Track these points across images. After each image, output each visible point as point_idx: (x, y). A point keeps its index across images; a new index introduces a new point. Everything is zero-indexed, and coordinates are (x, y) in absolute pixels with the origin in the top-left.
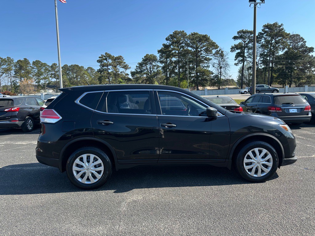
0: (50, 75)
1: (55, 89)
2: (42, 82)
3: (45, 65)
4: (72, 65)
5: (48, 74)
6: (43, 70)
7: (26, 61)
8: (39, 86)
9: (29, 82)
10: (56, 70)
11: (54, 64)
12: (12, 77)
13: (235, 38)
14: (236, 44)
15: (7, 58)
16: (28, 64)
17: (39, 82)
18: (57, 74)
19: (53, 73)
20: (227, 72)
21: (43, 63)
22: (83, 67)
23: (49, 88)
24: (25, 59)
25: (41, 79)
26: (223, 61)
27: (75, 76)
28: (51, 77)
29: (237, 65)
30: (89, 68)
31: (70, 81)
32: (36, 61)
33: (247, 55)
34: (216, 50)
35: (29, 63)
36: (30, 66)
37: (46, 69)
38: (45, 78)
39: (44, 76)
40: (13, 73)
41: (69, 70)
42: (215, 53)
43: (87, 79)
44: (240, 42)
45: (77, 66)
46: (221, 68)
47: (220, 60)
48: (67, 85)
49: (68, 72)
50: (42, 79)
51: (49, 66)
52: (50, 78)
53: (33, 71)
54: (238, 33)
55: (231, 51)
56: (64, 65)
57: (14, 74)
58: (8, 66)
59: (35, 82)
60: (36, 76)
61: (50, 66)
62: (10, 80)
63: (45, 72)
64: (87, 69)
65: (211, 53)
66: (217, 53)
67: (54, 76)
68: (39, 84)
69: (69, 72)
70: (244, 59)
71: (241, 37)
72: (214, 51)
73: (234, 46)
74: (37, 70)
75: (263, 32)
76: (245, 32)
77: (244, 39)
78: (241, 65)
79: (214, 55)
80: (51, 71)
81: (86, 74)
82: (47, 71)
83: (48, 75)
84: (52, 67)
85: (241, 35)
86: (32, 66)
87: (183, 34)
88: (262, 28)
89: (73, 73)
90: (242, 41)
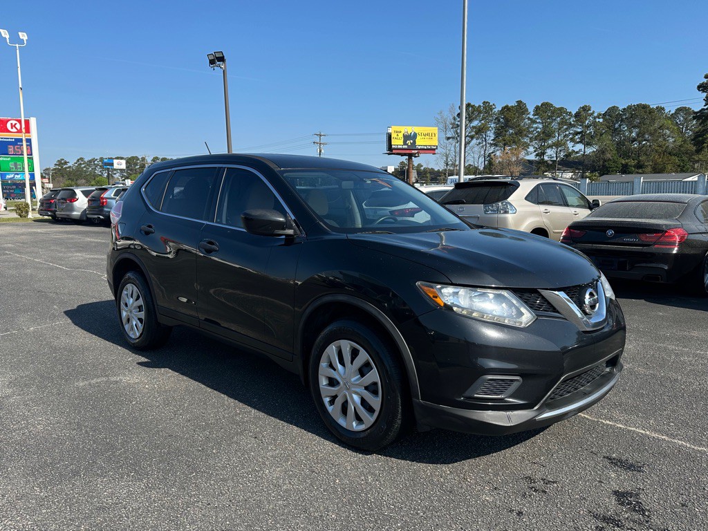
0: (571, 136)
1: (579, 169)
2: (550, 154)
3: (561, 111)
4: (630, 107)
5: (567, 133)
6: (555, 125)
7: (521, 108)
8: (542, 162)
9: (522, 155)
10: (587, 122)
11: (583, 108)
12: (488, 145)
15: (482, 105)
16: (523, 113)
17: (543, 154)
18: (588, 132)
19: (579, 130)
21: (557, 107)
22: (663, 109)
23: (565, 168)
24: (519, 102)
25: (548, 147)
27: (634, 134)
28: (572, 140)
30: (679, 110)
31: (618, 150)
32: (542, 105)
35: (527, 110)
36: (529, 119)
37: (563, 122)
38: (557, 145)
39: (554, 140)
40: (491, 135)
41: (622, 121)
43: (671, 140)
45: (645, 107)
48: (610, 160)
49: (617, 126)
50: (550, 147)
51: (570, 113)
52: (570, 144)
53: (532, 129)
56: (609, 109)
57: (493, 138)
58: (483, 122)
59: (535, 154)
60: (536, 140)
61: (574, 113)
62: (483, 152)
63: (559, 129)
64: (673, 112)
67: (581, 136)
68: (544, 159)
69: (620, 126)
74: (541, 126)
80: (574, 126)
81: (668, 129)
82: (565, 127)
83: (564, 136)
84: (577, 115)
86: (531, 117)
89: (631, 127)
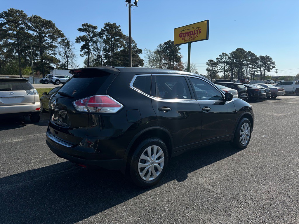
13: (80, 30)
14: (81, 36)
20: (74, 61)
26: (69, 51)
29: (82, 56)
33: (92, 48)
34: (62, 38)
42: (61, 41)
44: (85, 35)
46: (68, 57)
47: (66, 49)
54: (83, 25)
55: (76, 42)
65: (57, 41)
66: (63, 41)
70: (89, 51)
71: (85, 30)
72: (59, 40)
73: (79, 37)
75: (105, 30)
76: (90, 26)
77: (89, 32)
78: (86, 57)
79: (59, 43)
85: (86, 28)
87: (22, 15)
88: (104, 26)
90: (87, 34)
